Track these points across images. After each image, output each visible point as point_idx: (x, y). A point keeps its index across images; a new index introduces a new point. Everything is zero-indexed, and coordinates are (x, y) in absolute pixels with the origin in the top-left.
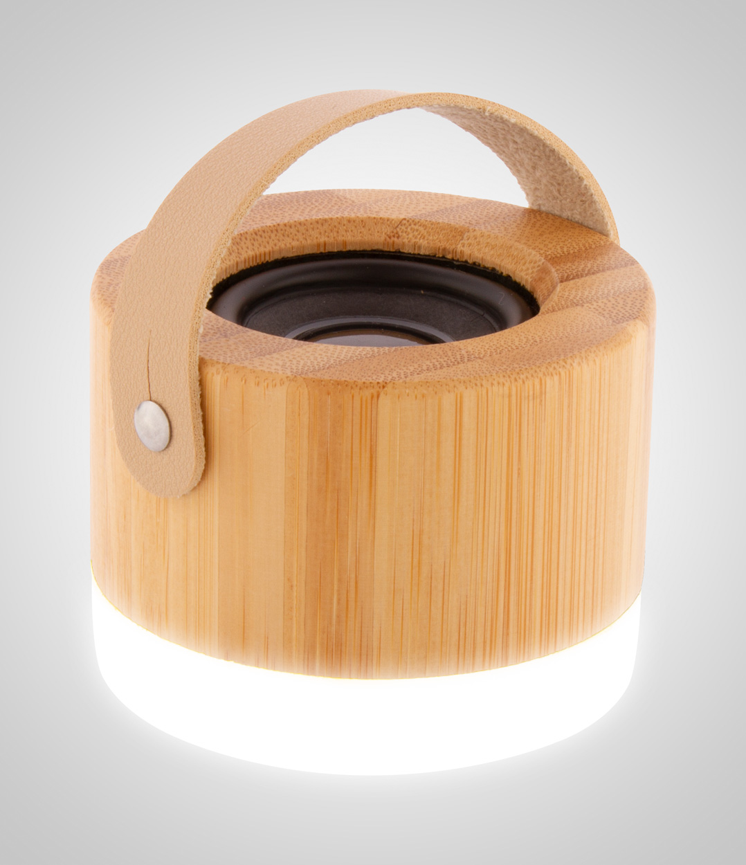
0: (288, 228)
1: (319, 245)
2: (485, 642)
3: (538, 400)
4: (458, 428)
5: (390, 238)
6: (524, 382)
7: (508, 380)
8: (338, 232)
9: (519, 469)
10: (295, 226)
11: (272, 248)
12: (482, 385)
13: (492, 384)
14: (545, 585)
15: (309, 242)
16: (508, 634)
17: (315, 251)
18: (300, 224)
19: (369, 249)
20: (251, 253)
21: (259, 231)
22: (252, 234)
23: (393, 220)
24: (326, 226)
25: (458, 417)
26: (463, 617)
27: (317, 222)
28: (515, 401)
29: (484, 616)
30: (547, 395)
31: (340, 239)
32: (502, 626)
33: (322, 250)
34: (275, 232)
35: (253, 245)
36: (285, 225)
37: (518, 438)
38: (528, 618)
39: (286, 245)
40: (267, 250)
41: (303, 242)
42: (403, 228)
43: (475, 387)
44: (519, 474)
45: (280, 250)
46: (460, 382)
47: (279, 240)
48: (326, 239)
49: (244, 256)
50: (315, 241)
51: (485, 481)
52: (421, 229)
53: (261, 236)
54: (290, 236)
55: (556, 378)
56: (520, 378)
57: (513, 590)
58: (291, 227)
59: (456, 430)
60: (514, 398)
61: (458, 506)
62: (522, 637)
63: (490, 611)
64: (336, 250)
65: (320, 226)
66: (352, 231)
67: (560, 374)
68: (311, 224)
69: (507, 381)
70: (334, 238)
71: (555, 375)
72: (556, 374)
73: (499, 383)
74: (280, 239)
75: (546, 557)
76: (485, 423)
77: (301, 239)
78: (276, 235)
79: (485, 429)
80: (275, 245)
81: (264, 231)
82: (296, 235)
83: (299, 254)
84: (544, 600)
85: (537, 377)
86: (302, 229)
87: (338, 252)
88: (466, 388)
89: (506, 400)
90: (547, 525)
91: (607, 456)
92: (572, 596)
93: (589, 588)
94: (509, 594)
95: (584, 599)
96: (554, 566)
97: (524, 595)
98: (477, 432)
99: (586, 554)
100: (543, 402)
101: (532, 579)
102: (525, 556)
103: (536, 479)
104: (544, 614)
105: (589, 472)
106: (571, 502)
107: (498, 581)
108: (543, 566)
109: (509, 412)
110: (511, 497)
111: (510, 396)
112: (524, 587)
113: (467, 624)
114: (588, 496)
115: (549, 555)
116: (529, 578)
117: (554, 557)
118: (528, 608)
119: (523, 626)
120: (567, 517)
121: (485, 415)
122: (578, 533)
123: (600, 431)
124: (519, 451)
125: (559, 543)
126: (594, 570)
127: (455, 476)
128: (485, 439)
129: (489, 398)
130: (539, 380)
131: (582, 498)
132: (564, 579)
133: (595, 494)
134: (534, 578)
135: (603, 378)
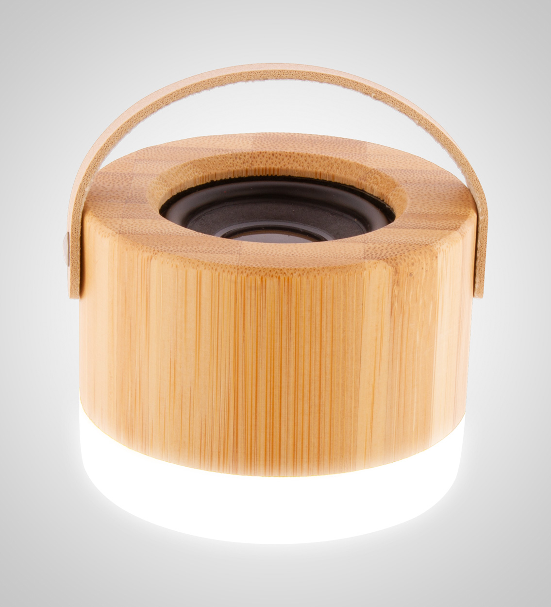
0: (300, 156)
1: (316, 173)
2: (219, 452)
3: (259, 292)
4: (198, 295)
5: (360, 179)
6: (247, 276)
7: (237, 271)
8: (332, 168)
9: (243, 337)
10: (305, 157)
11: (281, 167)
12: (216, 270)
13: (224, 271)
14: (268, 426)
15: (310, 169)
16: (237, 452)
17: (313, 177)
18: (309, 156)
19: (348, 184)
20: (262, 166)
21: (276, 153)
22: (269, 154)
23: (367, 168)
24: (327, 161)
25: (199, 287)
26: (203, 429)
27: (321, 158)
28: (240, 287)
29: (218, 434)
30: (268, 291)
31: (331, 173)
32: (232, 445)
33: (318, 177)
34: (288, 157)
35: (267, 161)
36: (298, 154)
37: (242, 314)
38: (253, 445)
39: (292, 167)
40: (276, 167)
41: (305, 169)
42: (370, 175)
43: (211, 269)
44: (243, 340)
45: (287, 170)
46: (203, 264)
47: (289, 163)
48: (322, 170)
49: (256, 166)
50: (314, 170)
51: (218, 338)
52: (379, 178)
53: (276, 157)
54: (299, 162)
55: (276, 280)
56: (245, 272)
57: (241, 422)
58: (302, 156)
60: (239, 285)
61: (199, 350)
62: (249, 457)
63: (223, 431)
64: (327, 180)
65: (322, 161)
66: (341, 169)
67: (279, 278)
68: (317, 158)
69: (235, 272)
70: (328, 171)
71: (274, 277)
72: (276, 277)
73: (229, 272)
74: (291, 162)
75: (268, 406)
76: (217, 297)
77: (305, 166)
78: (288, 159)
79: (217, 301)
80: (284, 166)
81: (280, 155)
82: (303, 163)
83: (301, 176)
84: (268, 436)
85: (260, 275)
86: (309, 160)
87: (329, 181)
88: (205, 269)
89: (233, 285)
90: (269, 384)
91: (332, 349)
92: (296, 441)
93: (314, 440)
94: (237, 423)
95: (309, 447)
96: (277, 414)
97: (249, 428)
98: (212, 302)
99: (309, 414)
100: (264, 295)
101: (256, 419)
102: (250, 401)
103: (258, 348)
104: (268, 446)
105: (310, 355)
106: (292, 373)
107: (229, 412)
108: (266, 412)
109: (235, 294)
110: (238, 355)
111: (236, 283)
112: (249, 422)
113: (207, 435)
114: (310, 372)
115: (272, 406)
116: (254, 417)
117: (277, 407)
118: (253, 438)
119: (249, 449)
120: (288, 382)
121: (217, 292)
122: (300, 396)
123: (322, 328)
124: (244, 324)
125: (281, 399)
126: (319, 428)
127: (197, 328)
128: (217, 308)
129: (220, 280)
130: (261, 277)
131: (304, 373)
132: (286, 426)
133: (318, 373)
134: (258, 418)
135: (325, 291)
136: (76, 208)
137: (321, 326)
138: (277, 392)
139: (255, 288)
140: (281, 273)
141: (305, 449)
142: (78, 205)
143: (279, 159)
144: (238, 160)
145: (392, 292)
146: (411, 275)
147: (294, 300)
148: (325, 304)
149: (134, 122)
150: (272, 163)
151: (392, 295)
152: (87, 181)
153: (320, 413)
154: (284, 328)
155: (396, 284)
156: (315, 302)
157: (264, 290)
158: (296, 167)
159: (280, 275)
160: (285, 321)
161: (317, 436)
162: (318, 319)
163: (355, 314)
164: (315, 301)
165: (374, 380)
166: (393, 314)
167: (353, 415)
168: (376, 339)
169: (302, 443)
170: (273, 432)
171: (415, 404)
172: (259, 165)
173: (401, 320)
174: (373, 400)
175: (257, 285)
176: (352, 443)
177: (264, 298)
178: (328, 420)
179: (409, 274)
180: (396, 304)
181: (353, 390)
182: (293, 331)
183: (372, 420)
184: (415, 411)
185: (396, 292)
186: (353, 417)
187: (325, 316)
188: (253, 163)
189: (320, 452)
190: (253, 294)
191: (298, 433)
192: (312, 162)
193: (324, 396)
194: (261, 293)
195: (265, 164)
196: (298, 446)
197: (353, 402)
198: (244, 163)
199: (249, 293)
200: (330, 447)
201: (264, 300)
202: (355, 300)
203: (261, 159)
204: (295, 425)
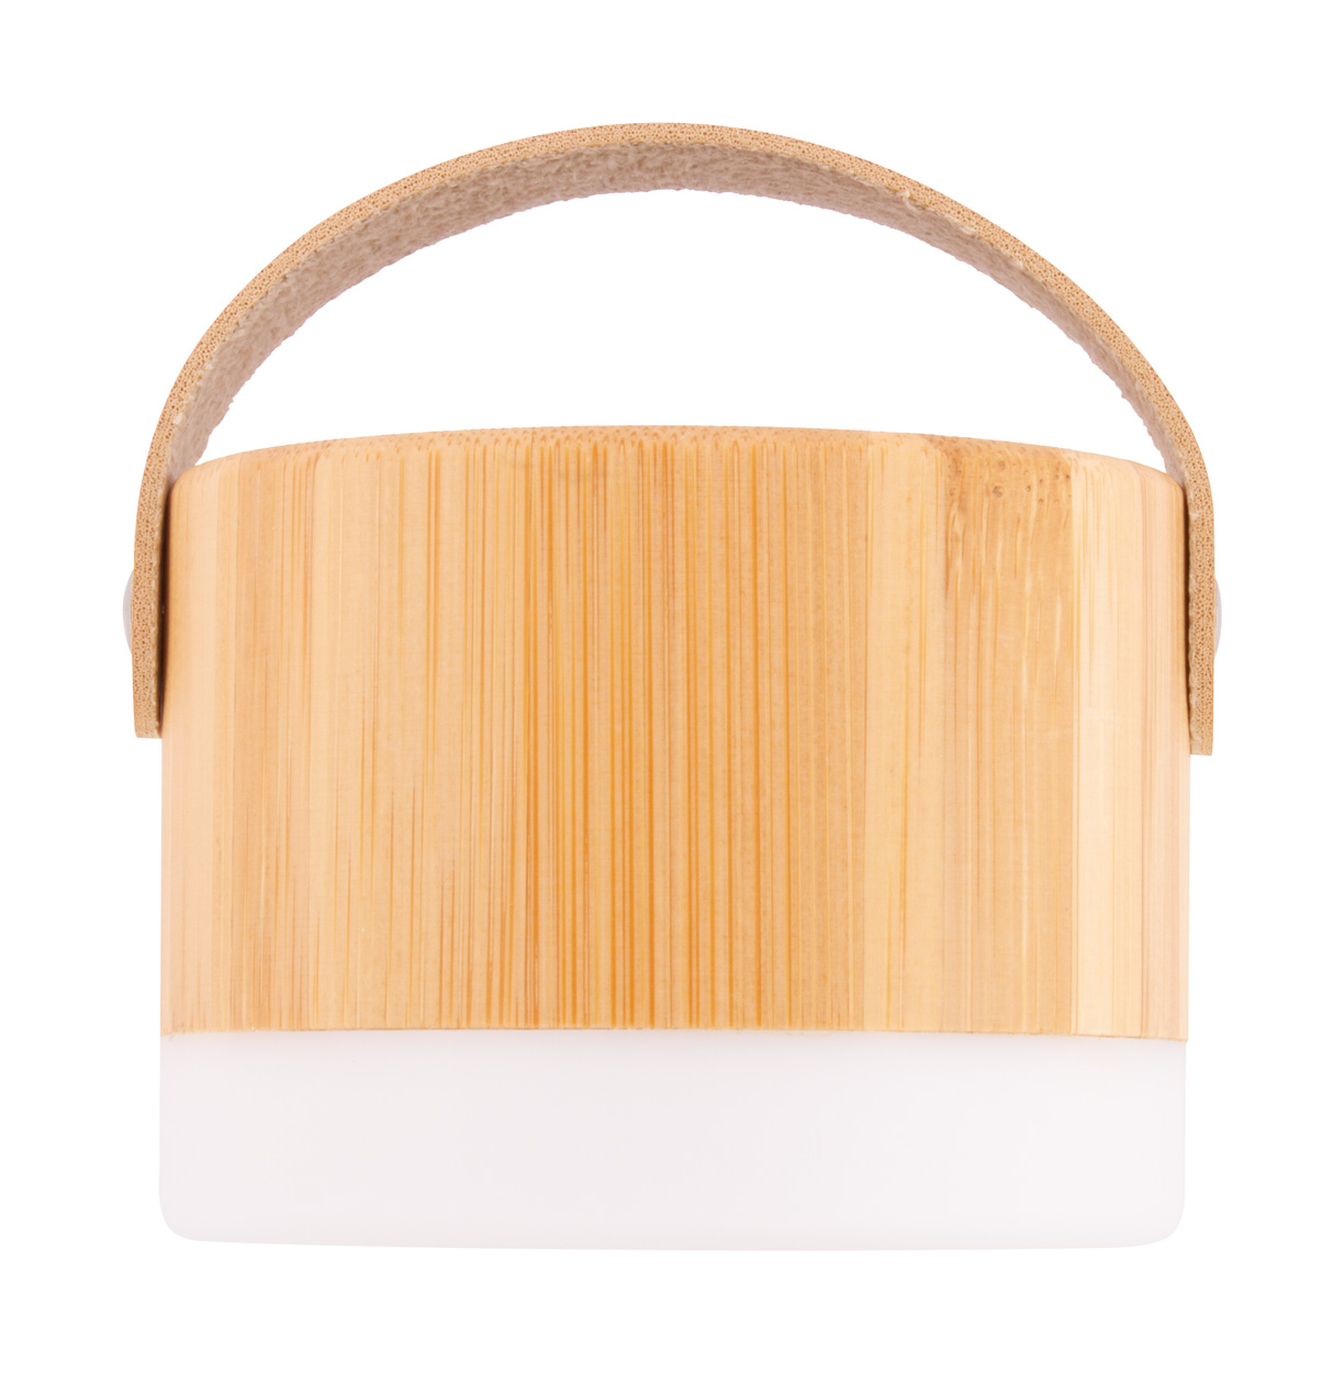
2: (489, 964)
3: (589, 486)
4: (433, 519)
7: (529, 436)
9: (550, 616)
12: (477, 440)
13: (497, 441)
14: (618, 875)
16: (536, 957)
25: (433, 499)
28: (538, 478)
29: (487, 909)
30: (610, 481)
32: (523, 937)
37: (546, 552)
38: (580, 932)
43: (464, 442)
44: (550, 627)
55: (632, 450)
57: (545, 866)
59: (429, 521)
60: (536, 471)
61: (435, 676)
63: (498, 900)
72: (633, 443)
73: (509, 441)
75: (618, 812)
76: (481, 515)
79: (480, 525)
84: (619, 904)
85: (590, 441)
88: (449, 444)
89: (521, 474)
90: (618, 747)
91: (787, 655)
92: (694, 918)
93: (745, 919)
94: (536, 871)
95: (731, 937)
96: (641, 838)
97: (569, 881)
98: (467, 531)
99: (730, 840)
100: (601, 492)
101: (586, 852)
102: (568, 800)
103: (589, 645)
104: (619, 933)
105: (729, 667)
106: (680, 717)
107: (513, 839)
108: (613, 830)
109: (526, 497)
110: (536, 671)
111: (528, 466)
112: (568, 864)
113: (456, 920)
114: (729, 717)
115: (627, 812)
116: (580, 848)
117: (641, 818)
118: (579, 911)
119: (569, 945)
120: (670, 743)
121: (481, 499)
122: (704, 787)
123: (759, 592)
124: (550, 580)
125: (651, 792)
126: (758, 883)
127: (429, 614)
128: (480, 545)
129: (488, 465)
130: (592, 446)
131: (711, 716)
132: (668, 873)
133: (750, 720)
134: (591, 850)
135: (765, 486)
136: (151, 468)
137: (755, 587)
138: (640, 774)
139: (579, 475)
140: (646, 434)
141: (721, 945)
142: (155, 461)
145: (947, 524)
146: (996, 491)
147: (680, 505)
148: (765, 521)
149: (301, 252)
151: (947, 532)
152: (181, 400)
153: (758, 840)
154: (657, 588)
155: (956, 504)
156: (737, 513)
157: (601, 480)
159: (644, 438)
160: (657, 566)
161: (752, 905)
162: (747, 563)
163: (846, 562)
164: (737, 510)
165: (907, 767)
166: (951, 587)
167: (850, 856)
168: (908, 648)
169: (713, 927)
170: (631, 893)
171: (1025, 878)
173: (973, 611)
174: (906, 826)
175: (582, 466)
176: (851, 940)
177: (602, 501)
178: (781, 861)
179: (991, 489)
180: (958, 562)
181: (849, 782)
182: (681, 594)
183: (905, 885)
184: (1025, 898)
185: (958, 527)
186: (850, 862)
187: (766, 556)
189: (763, 957)
190: (573, 490)
191: (701, 893)
193: (768, 791)
194: (595, 488)
196: (701, 940)
197: (849, 819)
199: (563, 492)
200: (790, 945)
201: (601, 509)
202: (845, 523)
204: (692, 872)
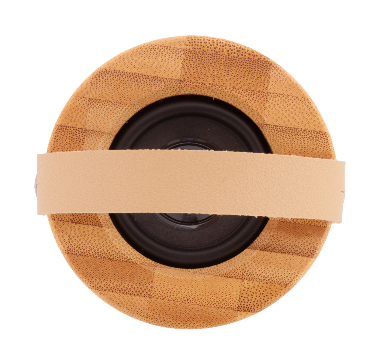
143: (201, 89)
144: (169, 90)
150: (195, 91)
158: (213, 96)
172: (185, 92)
188: (180, 91)
192: (225, 95)
195: (190, 91)
198: (173, 92)
203: (187, 88)
